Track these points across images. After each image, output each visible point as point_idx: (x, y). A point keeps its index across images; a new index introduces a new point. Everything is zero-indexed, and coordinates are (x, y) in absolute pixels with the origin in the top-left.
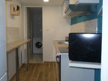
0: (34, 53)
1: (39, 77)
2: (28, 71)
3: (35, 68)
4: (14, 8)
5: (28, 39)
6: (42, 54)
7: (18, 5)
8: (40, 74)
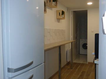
0: (80, 54)
1: (81, 76)
2: (71, 69)
3: (79, 67)
4: (59, 13)
5: (73, 40)
6: (87, 55)
7: (63, 10)
8: (82, 73)
